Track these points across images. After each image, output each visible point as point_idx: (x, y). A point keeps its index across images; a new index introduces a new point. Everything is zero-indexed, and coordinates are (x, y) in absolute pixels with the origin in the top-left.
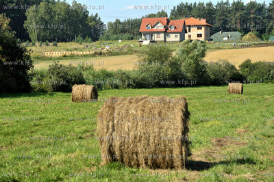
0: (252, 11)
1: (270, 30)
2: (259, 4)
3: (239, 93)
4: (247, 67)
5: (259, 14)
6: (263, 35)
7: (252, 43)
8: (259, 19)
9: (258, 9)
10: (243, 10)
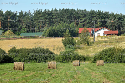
0: (9, 17)
1: (20, 29)
2: (13, 13)
3: (22, 70)
4: (14, 52)
5: (13, 19)
6: (16, 32)
7: (11, 37)
8: (13, 22)
9: (13, 16)
10: (3, 16)
